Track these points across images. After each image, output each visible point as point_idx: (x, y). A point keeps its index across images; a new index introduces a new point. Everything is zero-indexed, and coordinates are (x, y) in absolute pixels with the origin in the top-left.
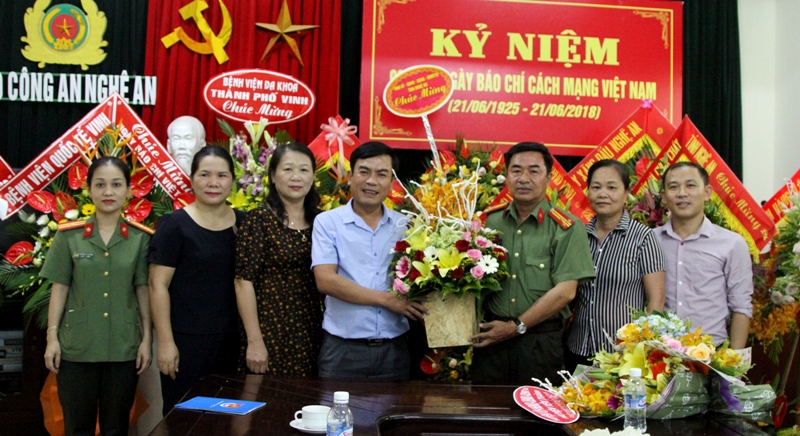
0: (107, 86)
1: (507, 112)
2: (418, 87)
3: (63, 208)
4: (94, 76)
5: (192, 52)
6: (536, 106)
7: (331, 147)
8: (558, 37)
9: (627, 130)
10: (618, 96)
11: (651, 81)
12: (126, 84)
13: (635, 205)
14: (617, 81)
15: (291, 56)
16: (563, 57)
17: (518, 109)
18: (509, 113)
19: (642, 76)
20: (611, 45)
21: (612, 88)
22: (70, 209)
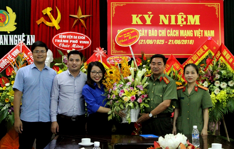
0: (17, 39)
1: (160, 43)
2: (127, 36)
3: (4, 82)
4: (13, 36)
5: (47, 26)
6: (170, 41)
7: (98, 58)
8: (177, 15)
9: (203, 48)
10: (200, 36)
11: (212, 30)
12: (24, 38)
13: (204, 75)
14: (199, 30)
15: (82, 26)
16: (179, 23)
17: (164, 42)
18: (161, 44)
19: (209, 28)
20: (197, 17)
21: (198, 33)
22: (7, 83)
